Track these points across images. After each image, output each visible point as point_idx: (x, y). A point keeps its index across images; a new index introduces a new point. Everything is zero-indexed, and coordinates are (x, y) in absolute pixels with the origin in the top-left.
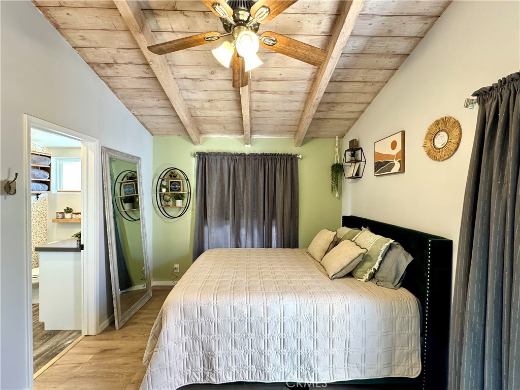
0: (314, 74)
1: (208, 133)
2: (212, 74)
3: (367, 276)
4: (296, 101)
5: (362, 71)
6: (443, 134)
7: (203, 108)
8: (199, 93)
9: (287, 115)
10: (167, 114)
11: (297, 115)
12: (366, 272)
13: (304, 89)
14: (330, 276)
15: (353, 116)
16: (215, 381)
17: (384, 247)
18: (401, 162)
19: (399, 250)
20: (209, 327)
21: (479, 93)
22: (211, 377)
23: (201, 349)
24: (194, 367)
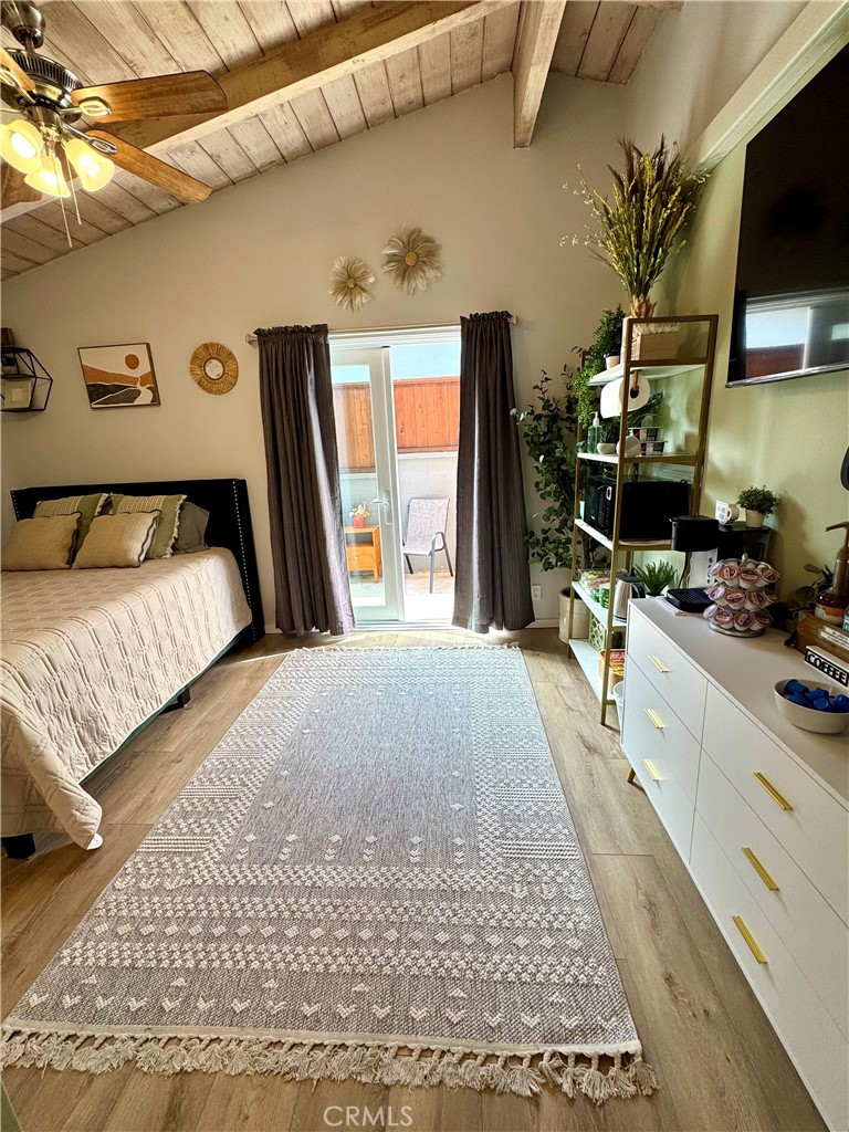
6: (215, 362)
12: (167, 545)
16: (110, 752)
17: (178, 507)
18: (154, 390)
19: (192, 507)
20: (74, 678)
21: (259, 332)
22: (105, 749)
23: (72, 722)
24: (73, 756)
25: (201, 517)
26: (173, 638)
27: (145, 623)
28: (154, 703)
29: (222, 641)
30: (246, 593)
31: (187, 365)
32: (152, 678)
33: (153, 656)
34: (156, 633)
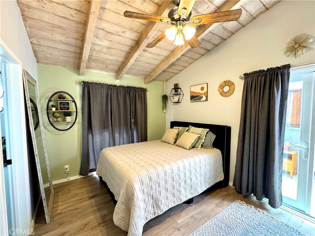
0: (174, 49)
1: (91, 68)
2: (123, 32)
3: (200, 146)
4: (158, 60)
5: (192, 52)
6: (227, 87)
7: (100, 51)
8: (105, 41)
9: (149, 66)
10: (66, 49)
11: (153, 67)
12: (200, 144)
13: (165, 54)
14: (188, 148)
15: (177, 72)
16: (160, 213)
17: (206, 133)
18: (207, 97)
19: (211, 133)
20: (156, 185)
21: (245, 74)
22: (159, 212)
23: (152, 199)
24: (149, 210)
25: (213, 137)
26: (191, 179)
27: (182, 172)
28: (179, 201)
29: (209, 184)
30: (223, 168)
31: (218, 88)
32: (180, 192)
33: (182, 184)
34: (185, 176)
